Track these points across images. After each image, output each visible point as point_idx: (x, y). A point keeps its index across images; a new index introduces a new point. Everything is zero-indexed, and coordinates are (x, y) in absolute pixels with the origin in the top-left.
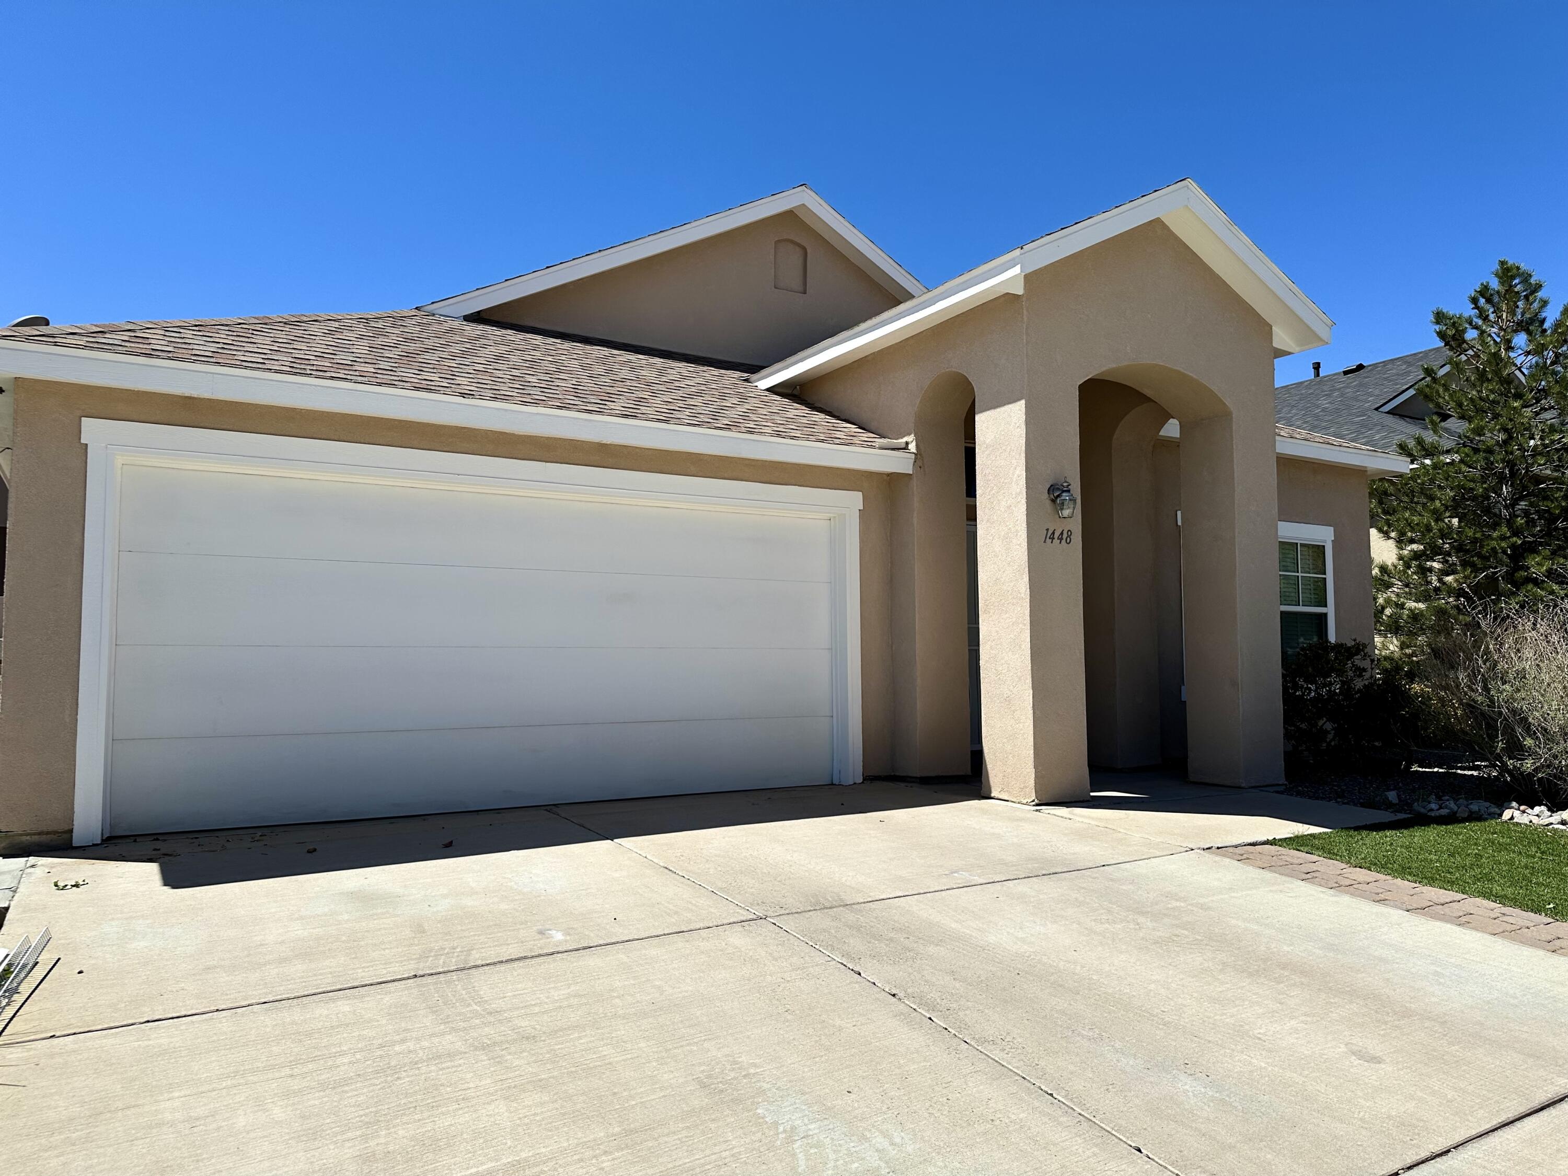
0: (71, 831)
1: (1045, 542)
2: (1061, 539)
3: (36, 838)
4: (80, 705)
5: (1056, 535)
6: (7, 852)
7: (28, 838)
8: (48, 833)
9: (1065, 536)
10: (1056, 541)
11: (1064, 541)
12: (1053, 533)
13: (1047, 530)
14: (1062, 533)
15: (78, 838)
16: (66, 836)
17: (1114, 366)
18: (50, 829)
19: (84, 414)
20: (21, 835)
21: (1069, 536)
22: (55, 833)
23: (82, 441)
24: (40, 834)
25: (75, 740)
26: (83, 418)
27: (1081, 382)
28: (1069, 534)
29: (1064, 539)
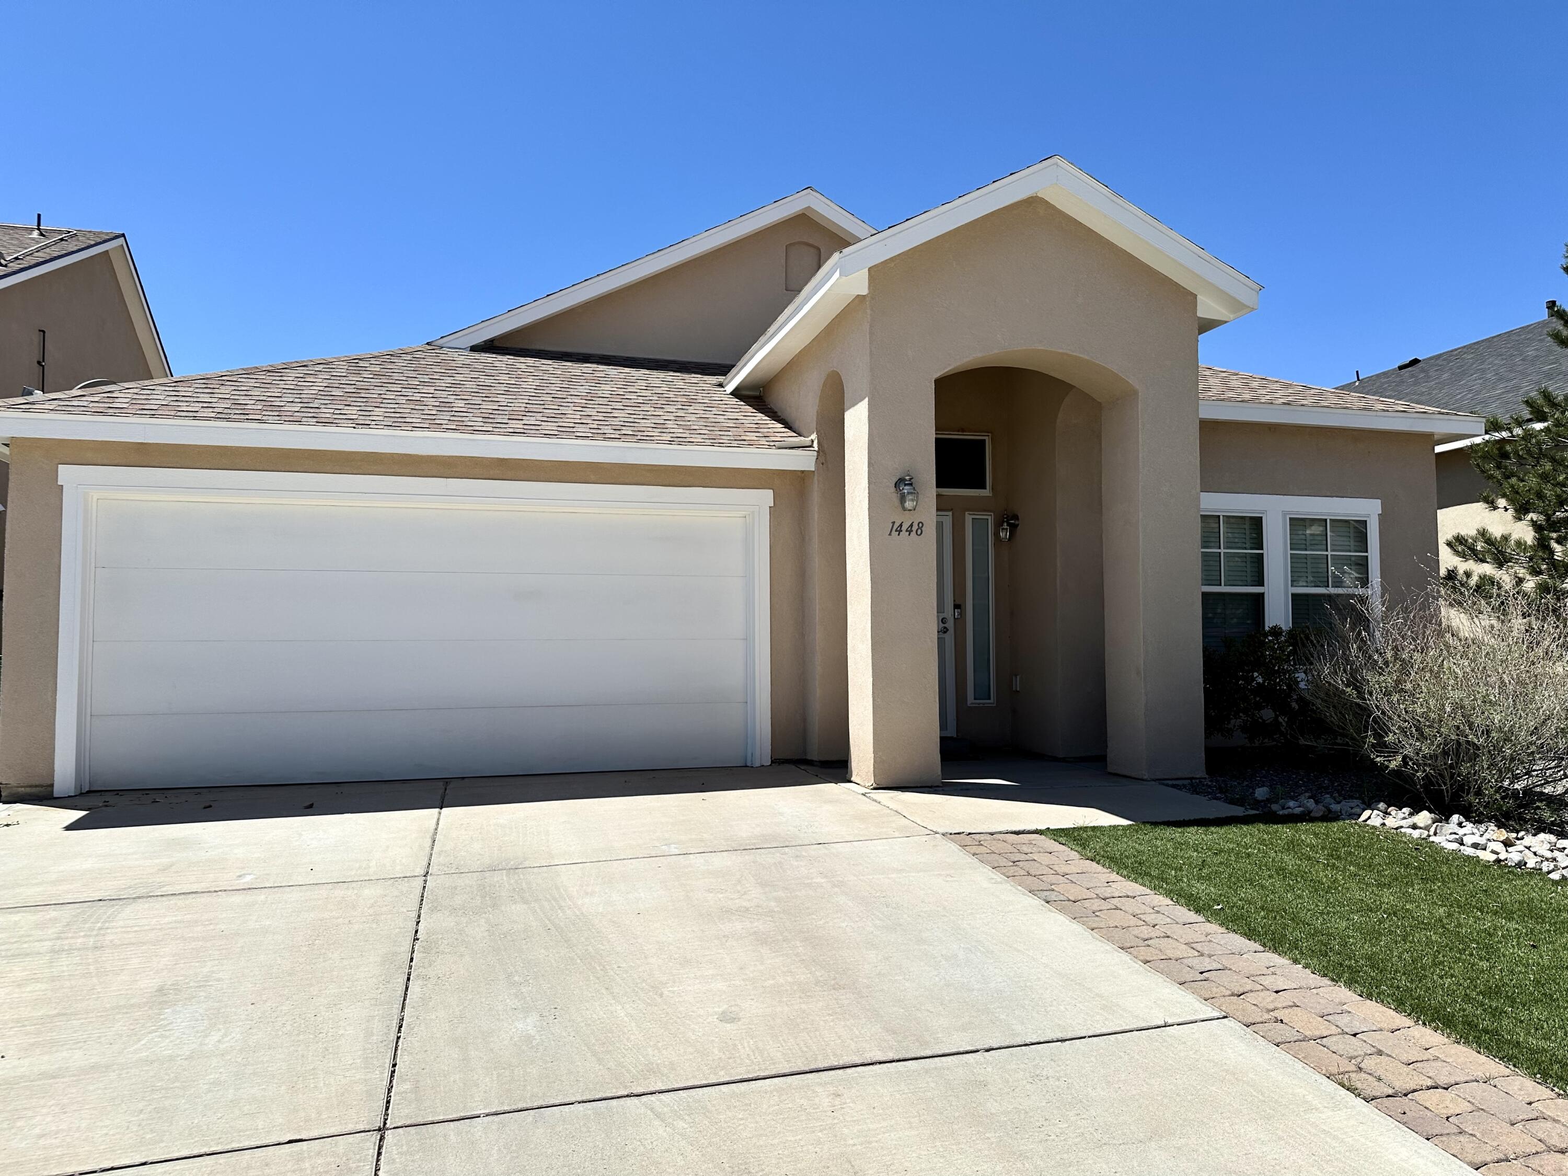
0: (52, 785)
1: (890, 534)
2: (909, 531)
3: (28, 790)
4: (58, 689)
5: (904, 528)
6: (8, 799)
7: (23, 789)
8: (36, 786)
9: (915, 527)
10: (904, 534)
11: (913, 534)
12: (901, 525)
13: (894, 523)
14: (911, 525)
15: (58, 791)
16: (49, 789)
17: (980, 355)
18: (37, 783)
19: (61, 462)
20: (18, 787)
21: (921, 528)
22: (42, 786)
23: (59, 483)
24: (31, 786)
25: (55, 716)
26: (60, 466)
27: (938, 375)
28: (921, 525)
29: (914, 531)
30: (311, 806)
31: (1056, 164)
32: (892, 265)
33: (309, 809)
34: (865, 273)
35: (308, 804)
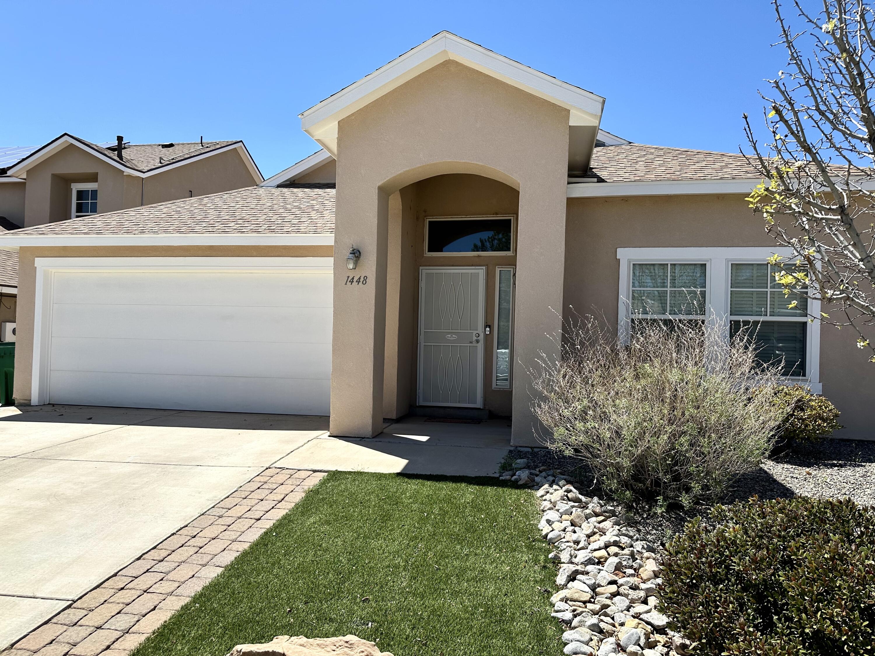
0: (30, 400)
1: (346, 284)
2: (358, 282)
5: (355, 280)
7: (22, 401)
8: (26, 400)
9: (362, 279)
10: (355, 283)
11: (361, 283)
12: (353, 278)
13: (348, 277)
14: (360, 278)
15: (32, 403)
19: (36, 256)
20: (20, 400)
21: (365, 280)
23: (35, 266)
25: (32, 369)
26: (36, 258)
27: (380, 183)
28: (366, 278)
29: (361, 282)
30: (90, 419)
31: (445, 37)
32: (353, 117)
33: (90, 420)
34: (334, 125)
35: (89, 417)
